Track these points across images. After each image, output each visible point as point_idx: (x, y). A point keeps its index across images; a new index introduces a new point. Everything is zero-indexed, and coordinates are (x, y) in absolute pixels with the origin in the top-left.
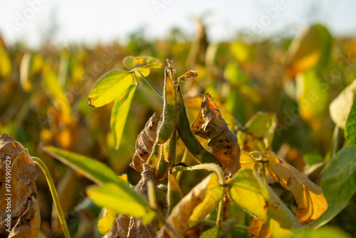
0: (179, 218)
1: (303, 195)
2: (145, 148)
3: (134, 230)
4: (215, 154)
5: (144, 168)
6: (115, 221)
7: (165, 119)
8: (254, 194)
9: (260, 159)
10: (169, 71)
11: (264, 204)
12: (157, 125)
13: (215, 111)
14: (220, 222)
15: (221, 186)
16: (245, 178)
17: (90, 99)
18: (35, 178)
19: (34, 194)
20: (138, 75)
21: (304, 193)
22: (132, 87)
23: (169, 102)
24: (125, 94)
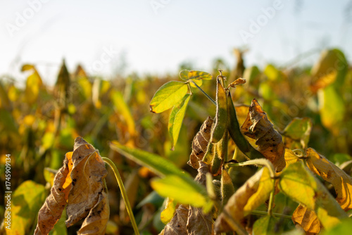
0: (235, 207)
1: (341, 187)
2: (200, 148)
3: (192, 220)
4: (262, 152)
5: (200, 165)
6: (175, 212)
7: (218, 121)
8: (302, 185)
9: (301, 156)
10: (220, 79)
11: (313, 194)
12: (210, 127)
13: (262, 114)
14: (271, 211)
15: (272, 178)
16: (294, 171)
17: (151, 106)
18: (105, 175)
19: (104, 189)
20: (192, 85)
21: (343, 184)
22: (187, 96)
23: (221, 107)
24: (180, 103)
